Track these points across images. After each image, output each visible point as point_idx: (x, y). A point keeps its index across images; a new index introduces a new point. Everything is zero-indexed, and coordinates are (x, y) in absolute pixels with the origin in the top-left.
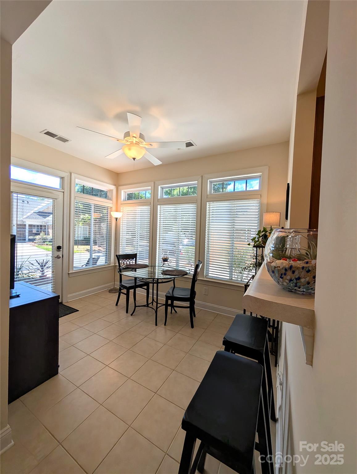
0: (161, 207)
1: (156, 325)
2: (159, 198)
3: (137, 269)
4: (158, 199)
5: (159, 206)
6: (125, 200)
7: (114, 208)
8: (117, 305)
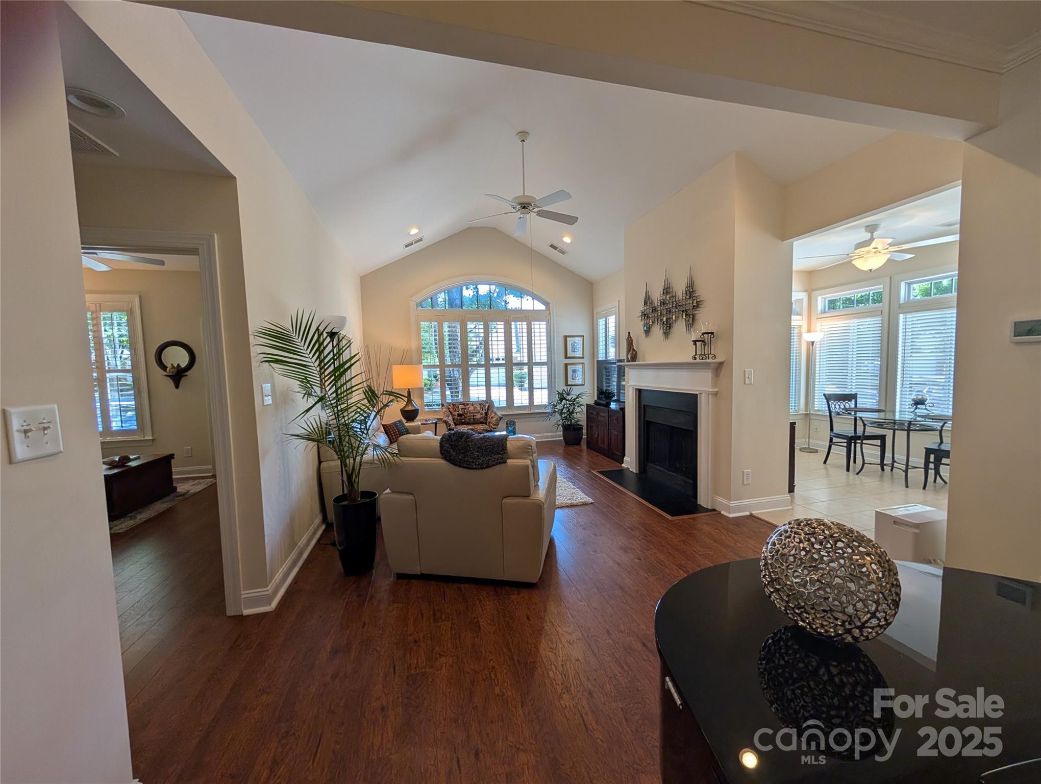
0: (907, 317)
1: (907, 487)
2: (902, 301)
3: (858, 413)
4: (900, 304)
5: (901, 316)
6: (825, 312)
7: (804, 329)
8: (825, 462)
